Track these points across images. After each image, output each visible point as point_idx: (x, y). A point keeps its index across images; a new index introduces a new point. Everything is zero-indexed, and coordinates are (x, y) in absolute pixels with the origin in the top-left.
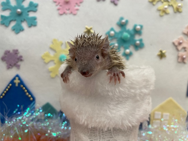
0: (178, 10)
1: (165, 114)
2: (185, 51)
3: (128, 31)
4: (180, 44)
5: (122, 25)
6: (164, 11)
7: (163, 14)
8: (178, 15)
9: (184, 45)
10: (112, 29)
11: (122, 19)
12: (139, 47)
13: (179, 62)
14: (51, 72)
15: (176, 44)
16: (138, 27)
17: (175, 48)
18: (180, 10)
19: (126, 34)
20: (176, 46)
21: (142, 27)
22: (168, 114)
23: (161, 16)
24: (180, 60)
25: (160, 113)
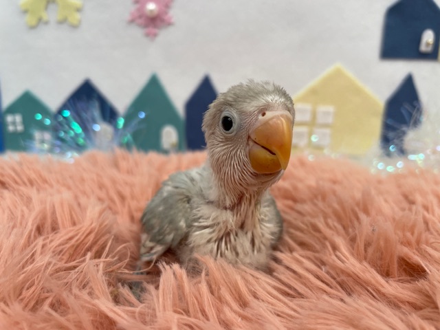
1: (322, 108)
14: (25, 12)
22: (331, 109)
25: (308, 107)
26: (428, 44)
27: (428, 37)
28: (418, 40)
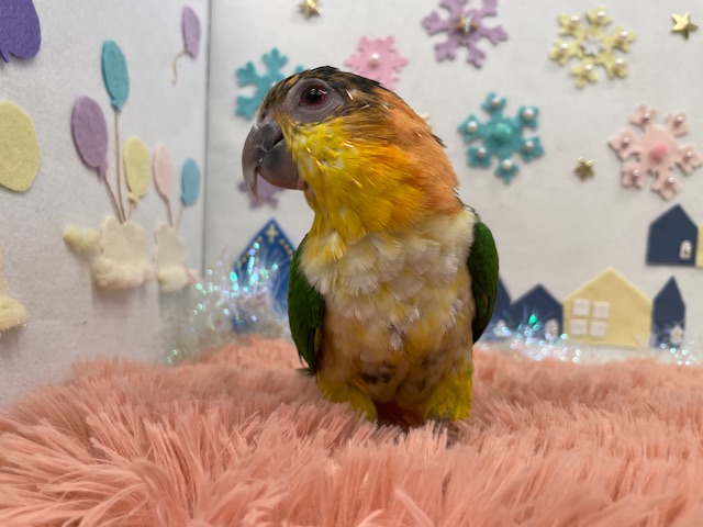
0: (616, 74)
1: (598, 304)
2: (638, 160)
3: (507, 121)
4: (625, 145)
5: (493, 108)
6: (586, 76)
7: (584, 82)
8: (618, 83)
9: (635, 148)
10: (472, 118)
11: (492, 96)
12: (531, 154)
13: (626, 187)
15: (617, 146)
16: (529, 112)
17: (613, 155)
18: (622, 74)
19: (503, 128)
20: (616, 152)
21: (536, 111)
22: (606, 304)
23: (579, 88)
24: (627, 180)
25: (586, 302)
26: (686, 253)
27: (686, 247)
28: (678, 250)
